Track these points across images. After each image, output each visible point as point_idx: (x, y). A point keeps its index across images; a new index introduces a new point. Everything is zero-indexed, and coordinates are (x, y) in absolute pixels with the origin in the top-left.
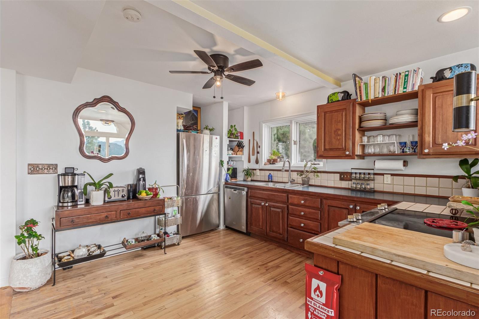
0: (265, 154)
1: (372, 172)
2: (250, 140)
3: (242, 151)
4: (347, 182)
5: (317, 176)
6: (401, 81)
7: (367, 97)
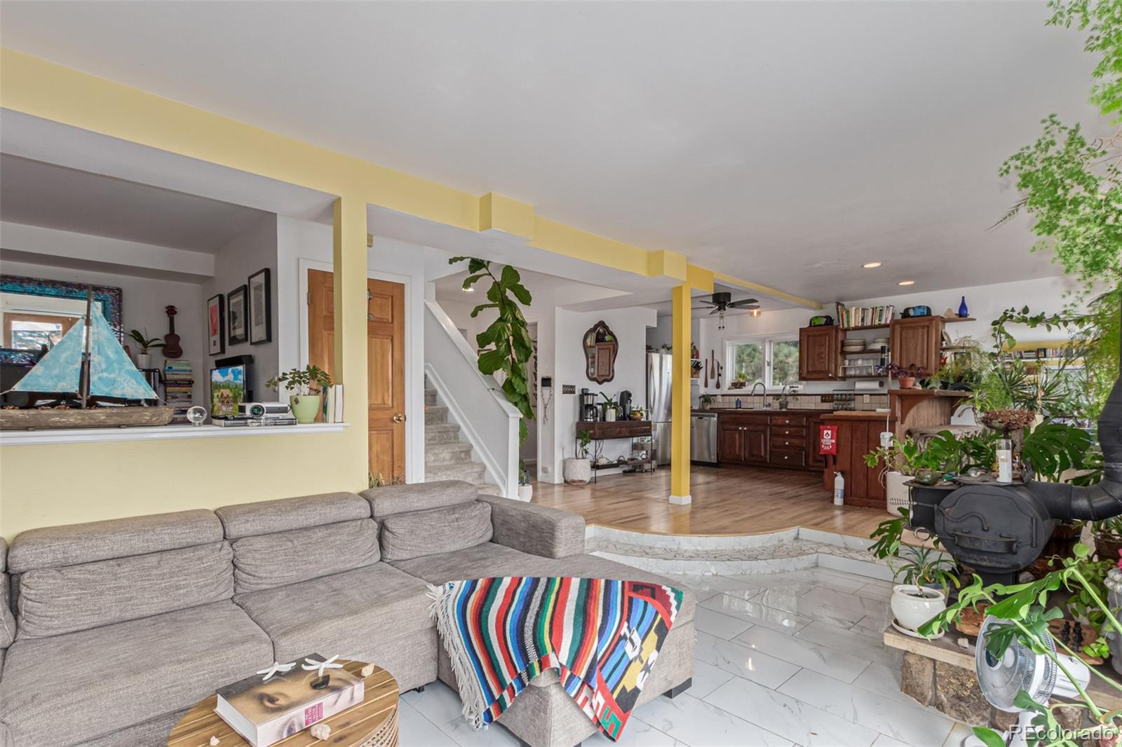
0: (729, 376)
1: (852, 392)
2: (707, 360)
3: (698, 373)
4: (829, 404)
5: (797, 399)
6: (877, 314)
7: (848, 325)
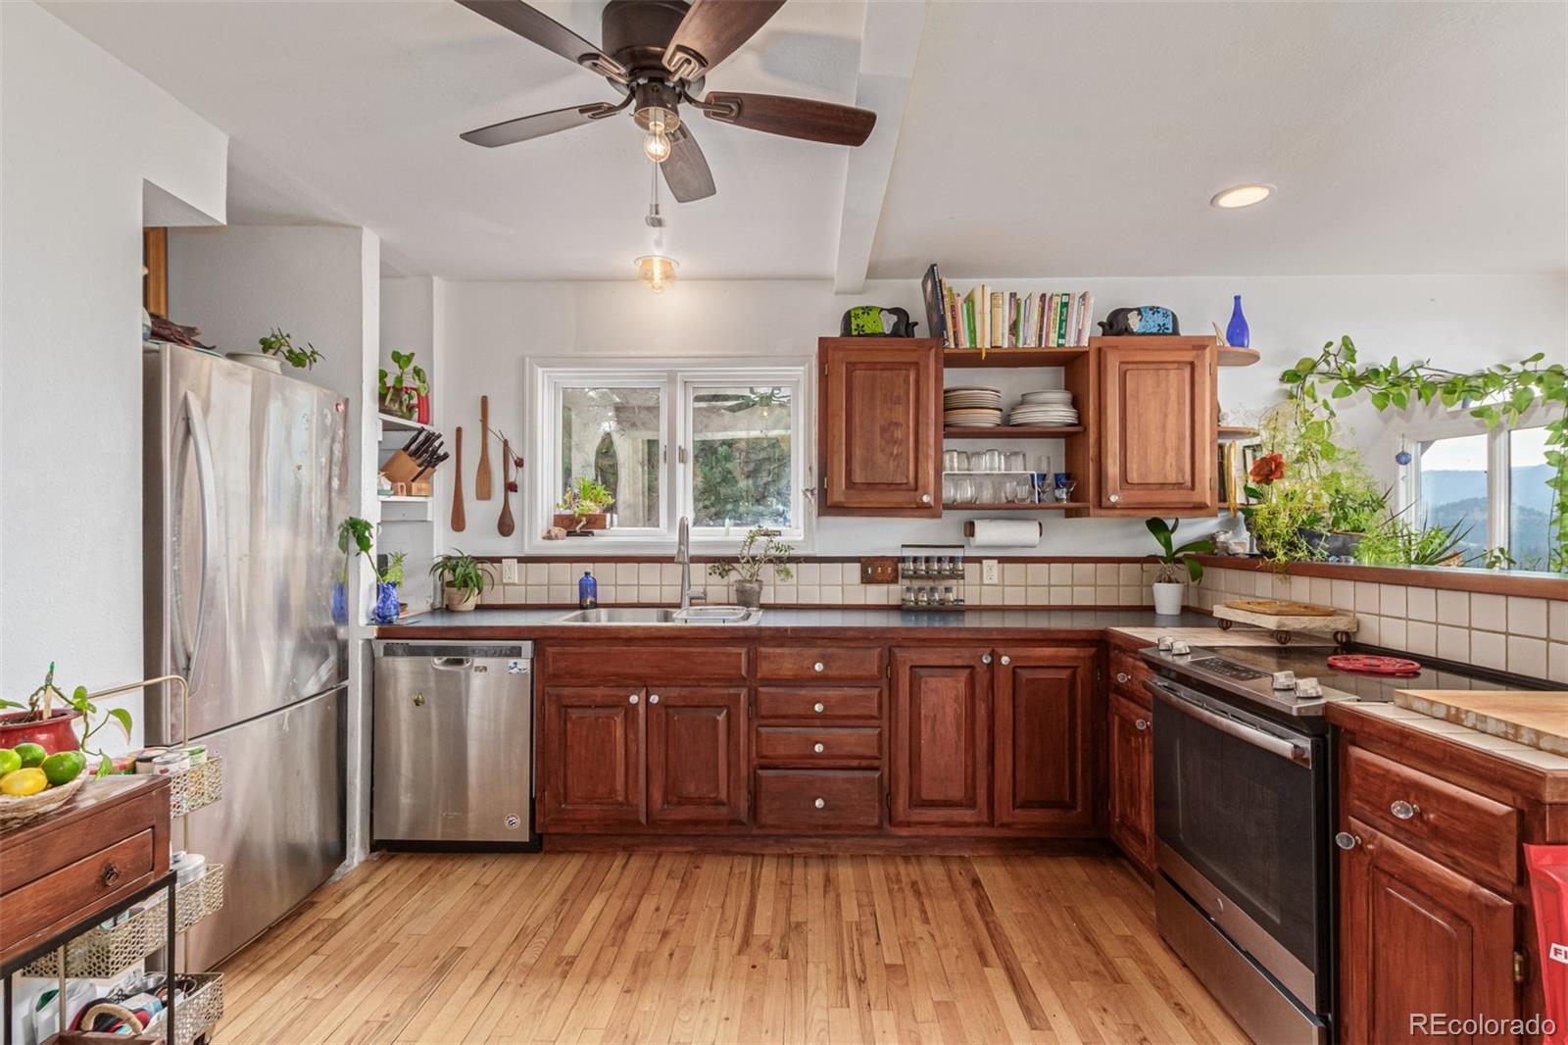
0: (544, 497)
1: (959, 553)
2: (459, 431)
3: (428, 479)
4: (884, 588)
6: (1054, 316)
7: (973, 340)
